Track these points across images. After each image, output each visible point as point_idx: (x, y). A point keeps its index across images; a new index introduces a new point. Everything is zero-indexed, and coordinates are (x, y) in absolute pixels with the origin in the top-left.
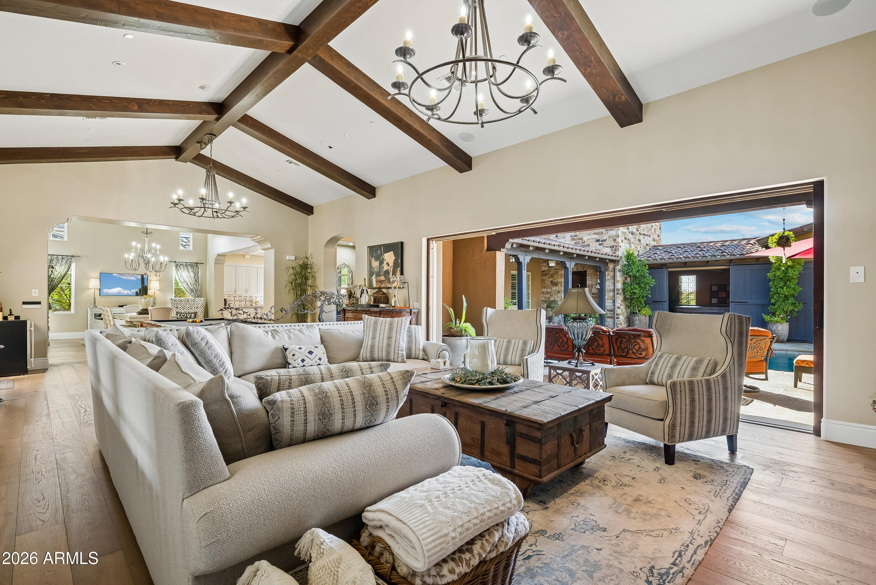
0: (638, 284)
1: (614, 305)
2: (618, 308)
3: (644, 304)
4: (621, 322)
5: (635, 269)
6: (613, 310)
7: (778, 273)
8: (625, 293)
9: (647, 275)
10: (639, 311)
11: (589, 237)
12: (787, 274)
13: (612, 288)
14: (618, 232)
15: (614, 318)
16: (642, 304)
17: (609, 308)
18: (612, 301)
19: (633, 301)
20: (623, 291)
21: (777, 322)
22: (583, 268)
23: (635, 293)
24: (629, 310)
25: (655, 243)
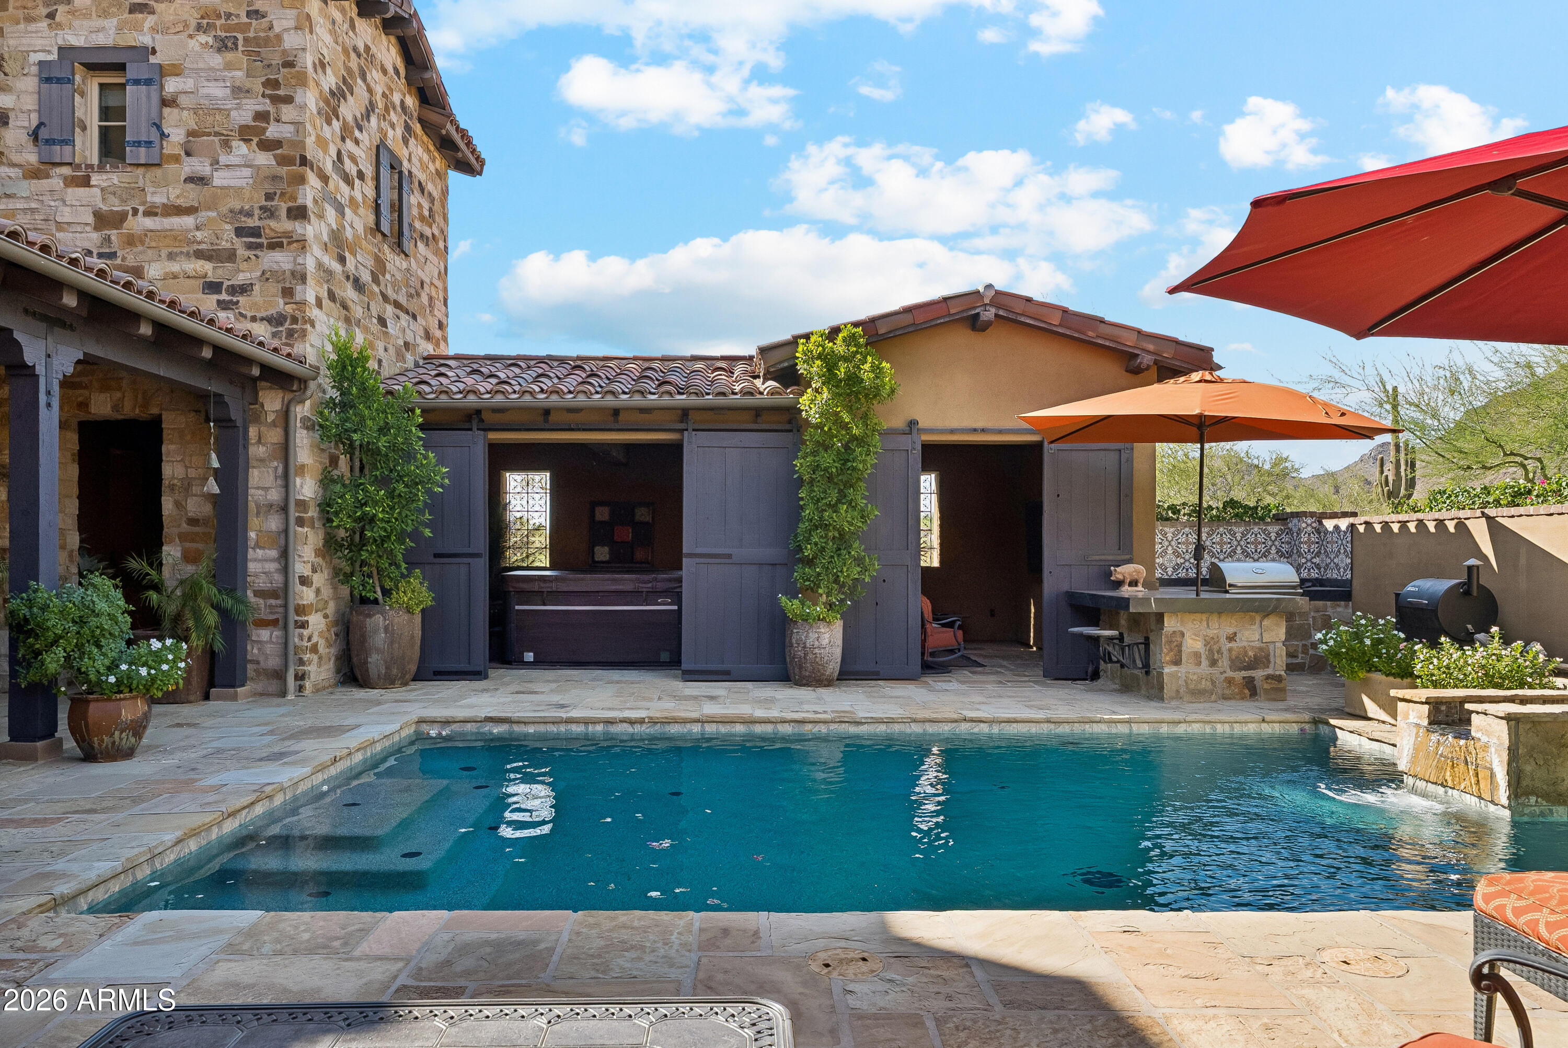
0: (382, 482)
1: (285, 570)
2: (304, 581)
3: (404, 565)
4: (315, 640)
5: (373, 419)
6: (283, 593)
7: (827, 460)
8: (330, 521)
9: (418, 446)
10: (386, 592)
11: (175, 267)
12: (849, 464)
13: (275, 496)
14: (300, 260)
15: (285, 627)
16: (398, 567)
17: (262, 583)
18: (274, 553)
19: (364, 555)
20: (322, 511)
21: (819, 619)
22: (145, 405)
23: (372, 519)
24: (345, 591)
25: (428, 348)
